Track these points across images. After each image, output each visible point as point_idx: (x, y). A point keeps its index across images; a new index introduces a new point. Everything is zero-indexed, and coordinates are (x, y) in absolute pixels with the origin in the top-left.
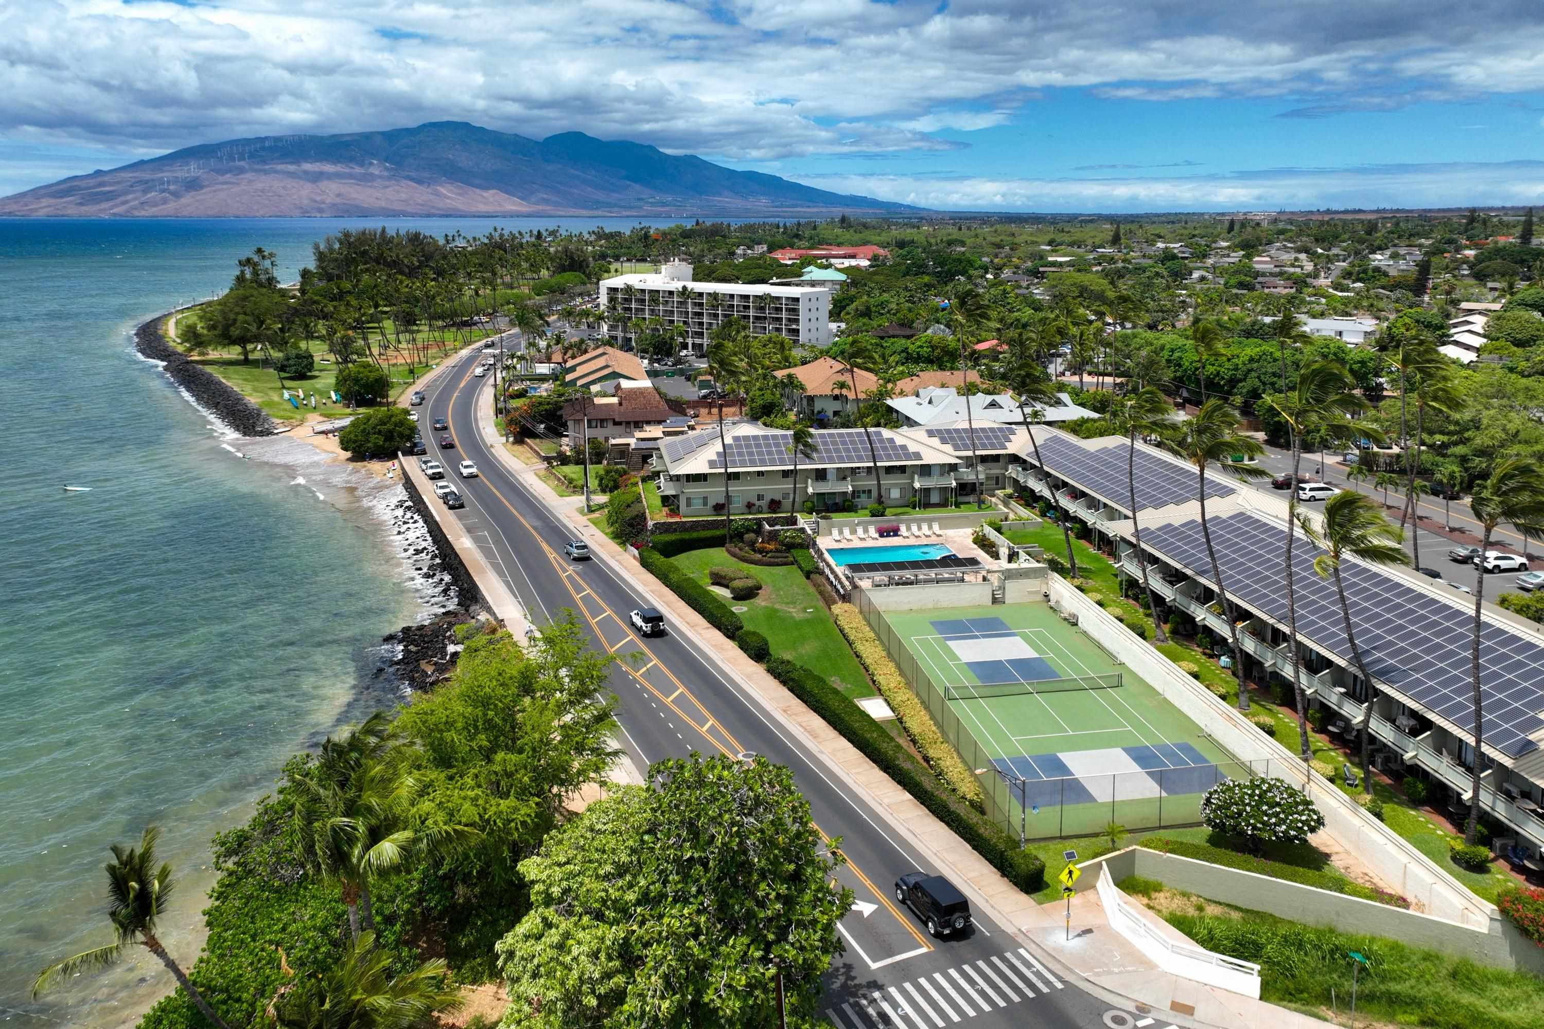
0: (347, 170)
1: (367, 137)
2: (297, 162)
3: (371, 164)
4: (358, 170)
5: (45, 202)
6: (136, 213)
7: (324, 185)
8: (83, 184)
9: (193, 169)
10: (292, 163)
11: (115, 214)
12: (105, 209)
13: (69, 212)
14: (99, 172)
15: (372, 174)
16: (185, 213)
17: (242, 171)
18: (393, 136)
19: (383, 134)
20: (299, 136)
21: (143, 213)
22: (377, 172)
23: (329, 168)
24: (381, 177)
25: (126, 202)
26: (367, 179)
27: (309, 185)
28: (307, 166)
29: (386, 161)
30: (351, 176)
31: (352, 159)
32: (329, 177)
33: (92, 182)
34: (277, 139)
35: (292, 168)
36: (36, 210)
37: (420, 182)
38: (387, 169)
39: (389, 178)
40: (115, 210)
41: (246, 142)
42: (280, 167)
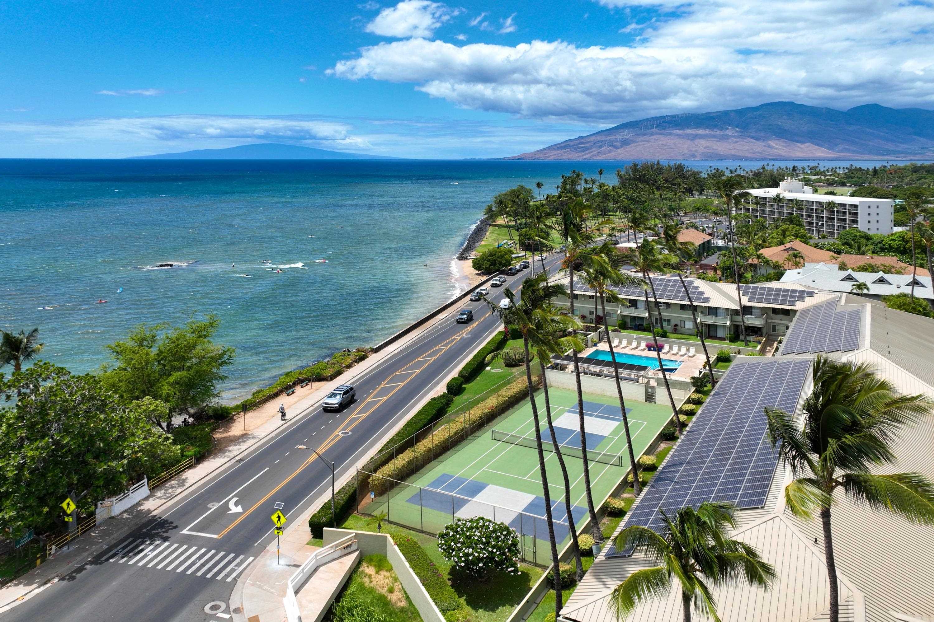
0: (712, 133)
1: (726, 113)
2: (682, 129)
3: (727, 129)
4: (719, 132)
5: (553, 153)
6: (595, 158)
7: (697, 141)
8: (571, 144)
9: (625, 134)
10: (680, 130)
11: (584, 159)
12: (580, 156)
13: (564, 157)
14: (580, 137)
15: (727, 135)
16: (620, 158)
17: (652, 134)
18: (742, 112)
19: (736, 111)
20: (686, 115)
21: (598, 158)
22: (730, 134)
23: (700, 132)
24: (732, 136)
25: (591, 152)
26: (724, 138)
27: (689, 142)
28: (689, 131)
29: (737, 127)
30: (714, 136)
31: (715, 126)
32: (702, 137)
33: (577, 142)
34: (673, 117)
35: (680, 132)
36: (549, 157)
37: (757, 139)
38: (737, 131)
39: (738, 137)
40: (585, 157)
41: (656, 118)
42: (674, 132)
